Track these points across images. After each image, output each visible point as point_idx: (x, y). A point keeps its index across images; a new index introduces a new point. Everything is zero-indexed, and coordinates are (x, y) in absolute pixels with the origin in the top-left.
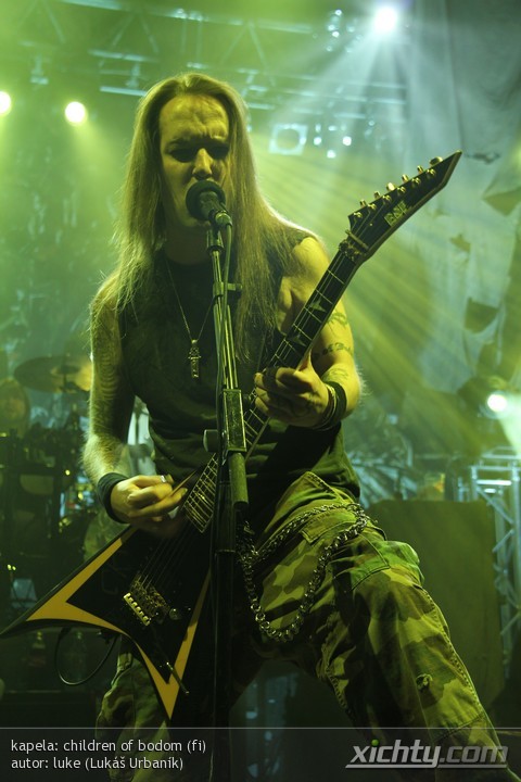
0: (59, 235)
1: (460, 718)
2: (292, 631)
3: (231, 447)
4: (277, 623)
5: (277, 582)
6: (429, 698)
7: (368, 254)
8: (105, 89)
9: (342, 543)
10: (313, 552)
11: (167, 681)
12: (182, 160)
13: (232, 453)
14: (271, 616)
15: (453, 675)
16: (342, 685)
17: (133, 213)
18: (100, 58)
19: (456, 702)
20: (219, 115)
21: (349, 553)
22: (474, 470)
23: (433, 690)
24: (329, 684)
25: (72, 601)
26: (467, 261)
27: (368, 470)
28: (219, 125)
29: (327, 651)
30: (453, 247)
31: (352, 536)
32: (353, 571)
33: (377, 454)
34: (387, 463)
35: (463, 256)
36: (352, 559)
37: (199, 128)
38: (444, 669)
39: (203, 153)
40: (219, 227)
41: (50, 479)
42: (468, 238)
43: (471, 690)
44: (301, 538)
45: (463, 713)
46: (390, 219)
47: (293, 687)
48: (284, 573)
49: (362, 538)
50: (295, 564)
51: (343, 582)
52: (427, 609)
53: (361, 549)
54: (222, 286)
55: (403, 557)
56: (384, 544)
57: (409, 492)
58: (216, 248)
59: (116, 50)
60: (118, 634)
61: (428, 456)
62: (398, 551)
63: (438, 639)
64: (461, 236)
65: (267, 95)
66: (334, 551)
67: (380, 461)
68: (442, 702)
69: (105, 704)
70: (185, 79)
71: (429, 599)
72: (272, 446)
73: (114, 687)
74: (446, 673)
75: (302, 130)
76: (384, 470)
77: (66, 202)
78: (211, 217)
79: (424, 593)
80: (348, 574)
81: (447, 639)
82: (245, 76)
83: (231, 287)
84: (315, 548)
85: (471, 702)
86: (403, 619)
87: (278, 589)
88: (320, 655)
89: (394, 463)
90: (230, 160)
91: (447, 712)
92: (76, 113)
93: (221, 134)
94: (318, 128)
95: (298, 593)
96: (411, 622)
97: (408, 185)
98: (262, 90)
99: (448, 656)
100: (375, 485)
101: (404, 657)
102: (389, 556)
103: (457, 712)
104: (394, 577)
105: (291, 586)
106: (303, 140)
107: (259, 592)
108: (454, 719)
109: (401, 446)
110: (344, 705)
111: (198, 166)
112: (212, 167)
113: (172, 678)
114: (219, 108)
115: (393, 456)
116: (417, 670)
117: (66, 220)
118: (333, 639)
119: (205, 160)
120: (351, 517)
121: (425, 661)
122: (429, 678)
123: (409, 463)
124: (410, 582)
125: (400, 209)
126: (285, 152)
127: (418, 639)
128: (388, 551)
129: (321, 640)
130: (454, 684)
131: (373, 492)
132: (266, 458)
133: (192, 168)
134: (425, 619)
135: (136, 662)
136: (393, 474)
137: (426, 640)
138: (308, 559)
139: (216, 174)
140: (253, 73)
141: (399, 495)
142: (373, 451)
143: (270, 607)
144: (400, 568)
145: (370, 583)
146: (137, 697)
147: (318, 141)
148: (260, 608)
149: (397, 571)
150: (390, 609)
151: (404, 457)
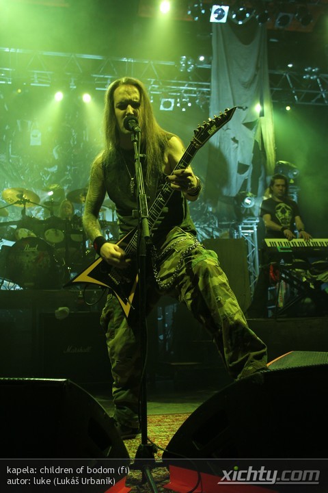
0: (82, 144)
1: (232, 312)
2: (170, 284)
3: (143, 216)
4: (165, 282)
5: (164, 267)
6: (220, 305)
7: (201, 145)
8: (97, 89)
9: (189, 251)
10: (179, 255)
11: (126, 304)
12: (122, 110)
13: (143, 218)
14: (162, 279)
15: (230, 297)
16: (190, 302)
17: (107, 131)
18: (95, 77)
19: (230, 306)
20: (136, 92)
21: (191, 255)
22: (240, 227)
23: (222, 302)
24: (184, 303)
25: (89, 275)
26: (237, 147)
27: (201, 229)
28: (135, 96)
29: (183, 291)
30: (232, 142)
31: (193, 249)
32: (193, 261)
33: (205, 223)
34: (208, 226)
35: (236, 145)
36: (192, 256)
37: (128, 97)
38: (226, 295)
39: (129, 107)
40: (136, 133)
41: (82, 236)
42: (237, 139)
43: (235, 302)
44: (174, 250)
45: (232, 309)
46: (210, 132)
47: (175, 309)
48: (167, 264)
49: (196, 249)
50: (172, 260)
51: (189, 265)
52: (220, 274)
53: (196, 253)
54: (138, 155)
55: (212, 256)
56: (205, 251)
57: (216, 236)
58: (135, 141)
59: (101, 74)
60: (107, 287)
61: (223, 223)
62: (210, 254)
63: (224, 284)
64: (234, 138)
65: (158, 88)
66: (186, 254)
67: (206, 225)
68: (225, 306)
69: (103, 312)
70: (123, 80)
71: (221, 271)
72: (163, 218)
73: (106, 306)
74: (227, 296)
75: (172, 101)
76: (207, 228)
77: (84, 132)
78: (133, 128)
79: (219, 268)
80: (191, 262)
81: (228, 284)
82: (150, 81)
83: (141, 155)
84: (179, 254)
85: (236, 306)
86: (211, 277)
87: (165, 269)
88: (181, 293)
89: (211, 226)
90: (141, 109)
91: (227, 309)
92: (87, 98)
93: (137, 99)
94: (178, 100)
95: (173, 270)
96: (214, 278)
97: (216, 119)
98: (156, 86)
99: (228, 290)
100: (204, 235)
101: (212, 290)
102: (206, 255)
103: (230, 309)
104: (208, 262)
105: (170, 268)
106: (173, 105)
107: (158, 270)
108: (229, 312)
109: (213, 219)
110: (190, 309)
111: (128, 112)
112: (134, 112)
113: (128, 303)
114: (136, 90)
115: (210, 223)
116: (216, 295)
117: (84, 138)
118: (185, 286)
119: (130, 110)
120: (192, 242)
121: (219, 292)
122: (220, 298)
123: (217, 226)
124: (214, 264)
125: (214, 128)
126: (166, 109)
127: (217, 284)
128: (206, 253)
129: (180, 287)
130: (230, 300)
131: (203, 237)
132: (160, 222)
133: (125, 112)
134: (220, 277)
135: (114, 297)
136: (211, 230)
137: (220, 284)
138: (177, 258)
139: (135, 114)
140: (153, 80)
141: (212, 237)
142: (203, 221)
143: (162, 276)
144: (210, 259)
145: (200, 264)
146: (114, 309)
147: (178, 105)
148: (158, 276)
149: (209, 260)
150: (207, 274)
151: (215, 223)
